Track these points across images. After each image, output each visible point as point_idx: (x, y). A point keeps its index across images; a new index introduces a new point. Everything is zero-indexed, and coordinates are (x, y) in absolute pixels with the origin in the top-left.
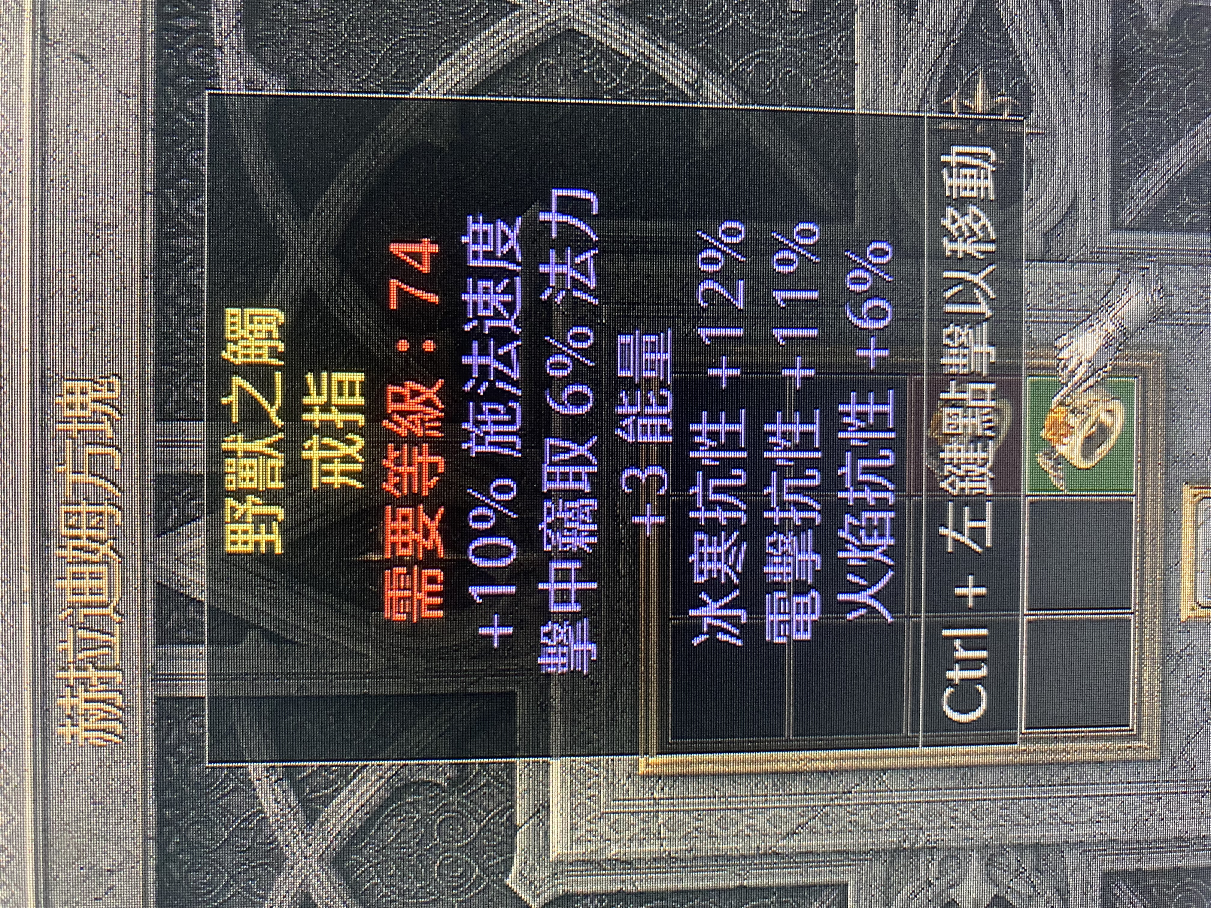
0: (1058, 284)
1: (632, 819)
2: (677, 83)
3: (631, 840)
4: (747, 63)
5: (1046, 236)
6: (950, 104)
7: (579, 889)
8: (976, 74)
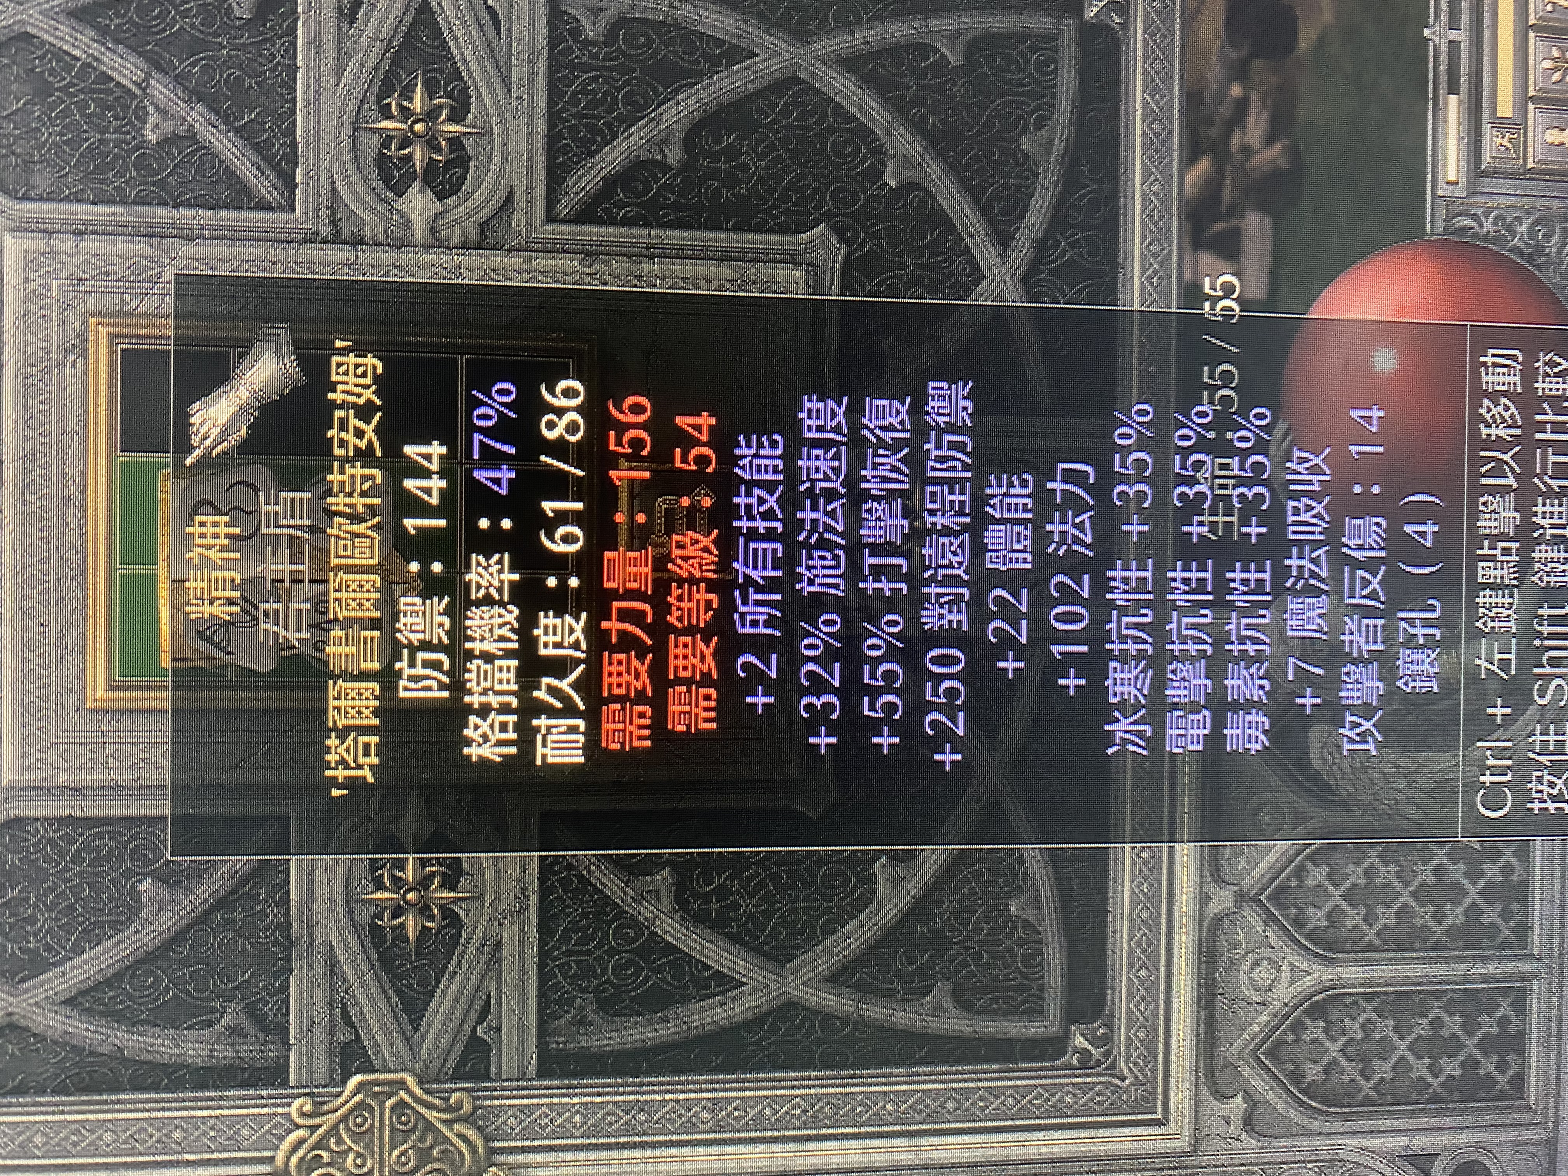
0: (494, 270)
1: (80, 749)
2: (124, 81)
3: (80, 768)
4: (193, 65)
5: (483, 227)
6: (390, 104)
7: (30, 813)
8: (416, 77)
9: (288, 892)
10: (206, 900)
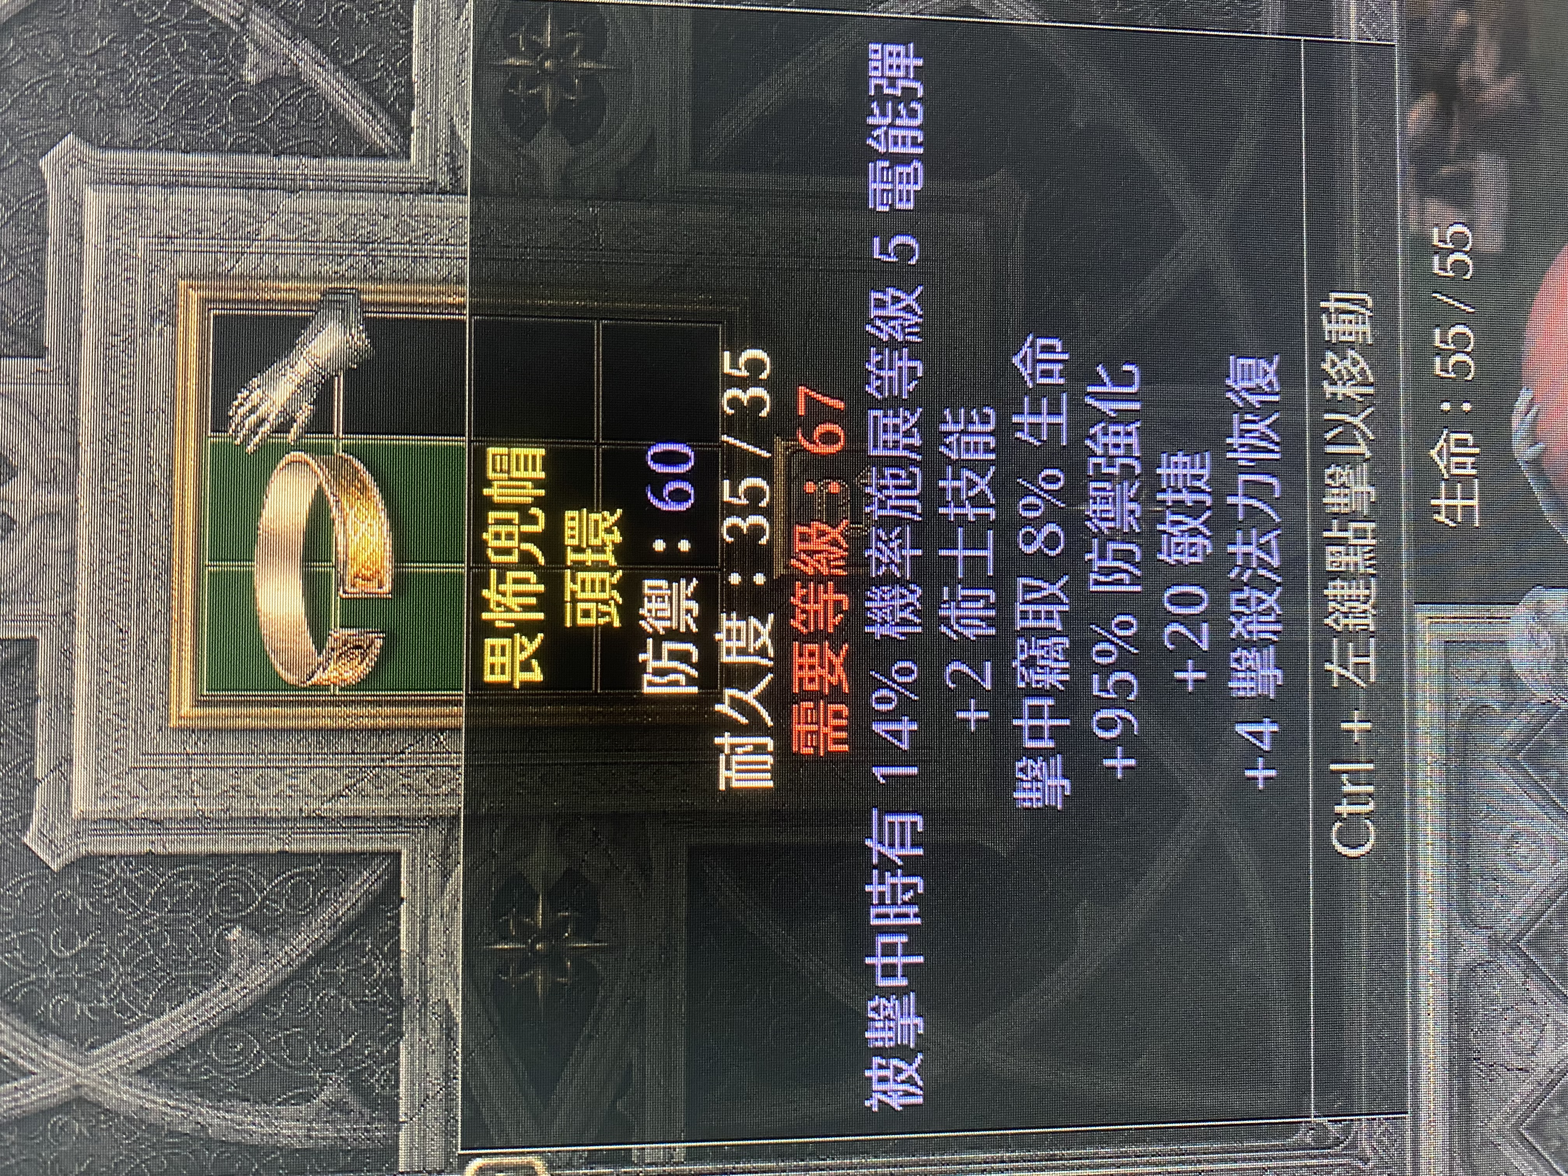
9: (399, 941)
10: (304, 952)
